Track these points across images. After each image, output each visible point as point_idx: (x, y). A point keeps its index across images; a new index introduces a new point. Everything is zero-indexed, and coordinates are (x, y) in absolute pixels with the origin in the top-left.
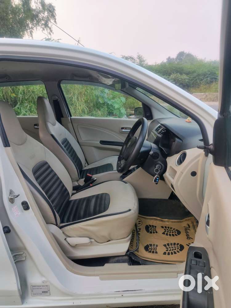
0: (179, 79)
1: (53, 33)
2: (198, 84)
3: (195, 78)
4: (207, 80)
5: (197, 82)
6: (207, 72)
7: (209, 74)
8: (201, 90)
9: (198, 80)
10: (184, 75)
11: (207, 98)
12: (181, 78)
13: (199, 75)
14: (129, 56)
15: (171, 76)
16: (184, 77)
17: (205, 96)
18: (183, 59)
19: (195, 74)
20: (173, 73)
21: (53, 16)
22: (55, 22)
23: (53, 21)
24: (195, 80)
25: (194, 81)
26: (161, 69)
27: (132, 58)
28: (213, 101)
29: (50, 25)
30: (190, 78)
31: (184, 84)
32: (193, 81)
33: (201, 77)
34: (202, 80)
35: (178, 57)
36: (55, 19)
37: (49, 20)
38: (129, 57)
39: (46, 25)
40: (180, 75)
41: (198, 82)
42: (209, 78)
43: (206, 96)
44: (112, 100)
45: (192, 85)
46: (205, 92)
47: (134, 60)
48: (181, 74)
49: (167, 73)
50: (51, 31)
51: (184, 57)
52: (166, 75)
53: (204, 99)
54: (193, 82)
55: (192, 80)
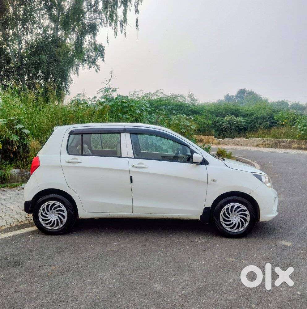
0: (235, 121)
1: (100, 71)
2: (257, 128)
3: (252, 121)
4: (267, 124)
5: (255, 126)
6: (266, 116)
7: (269, 118)
8: (259, 135)
9: (256, 124)
10: (240, 117)
11: (265, 144)
12: (237, 121)
13: (257, 118)
14: (179, 94)
15: (225, 118)
16: (241, 119)
17: (263, 141)
18: (244, 97)
19: (253, 117)
20: (228, 115)
21: (102, 55)
22: (103, 60)
23: (101, 59)
25: (252, 124)
26: (215, 110)
27: (183, 97)
28: (272, 147)
29: (97, 63)
30: (247, 120)
31: (240, 127)
32: (250, 125)
33: (260, 121)
34: (260, 124)
35: (238, 94)
36: (103, 58)
37: (97, 58)
38: (179, 96)
39: (94, 63)
40: (235, 118)
41: (257, 125)
42: (268, 123)
44: (160, 142)
45: (250, 129)
46: (263, 137)
47: (185, 98)
48: (237, 116)
49: (221, 115)
50: (98, 68)
51: (246, 95)
52: (220, 117)
53: (262, 145)
55: (249, 123)
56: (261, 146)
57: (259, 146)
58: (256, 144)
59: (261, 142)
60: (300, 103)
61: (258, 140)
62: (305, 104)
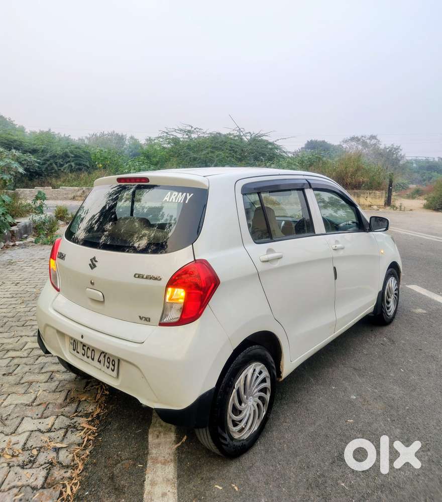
2: (56, 171)
3: (48, 160)
4: (71, 165)
5: (53, 169)
7: (73, 157)
9: (54, 165)
10: (29, 154)
12: (26, 160)
13: (54, 157)
16: (30, 157)
17: (81, 191)
19: (47, 155)
24: (49, 165)
30: (40, 160)
31: (32, 170)
32: (45, 166)
33: (60, 161)
34: (61, 165)
41: (56, 168)
42: (73, 164)
43: (84, 191)
45: (46, 174)
48: (24, 152)
53: (80, 196)
54: (47, 168)
55: (43, 164)
56: (80, 198)
57: (76, 198)
58: (71, 196)
59: (79, 193)
60: (72, 137)
61: (75, 190)
62: (77, 139)
